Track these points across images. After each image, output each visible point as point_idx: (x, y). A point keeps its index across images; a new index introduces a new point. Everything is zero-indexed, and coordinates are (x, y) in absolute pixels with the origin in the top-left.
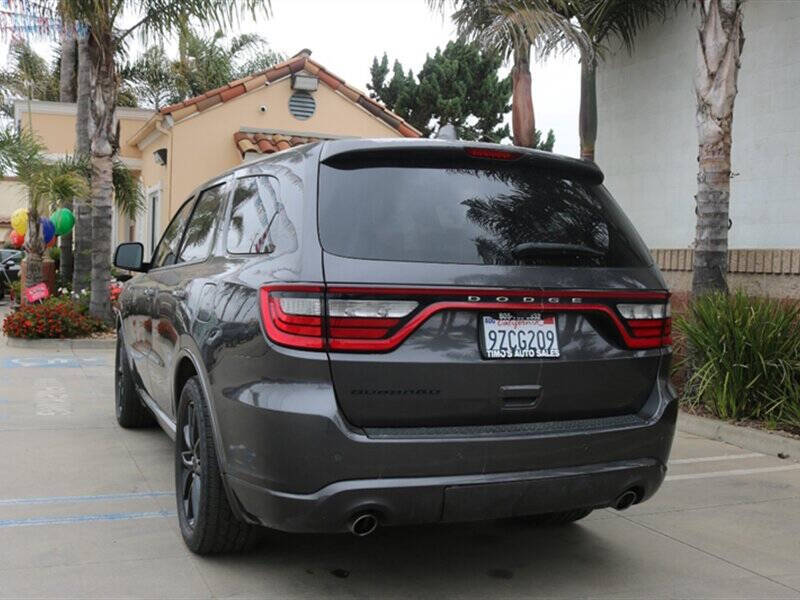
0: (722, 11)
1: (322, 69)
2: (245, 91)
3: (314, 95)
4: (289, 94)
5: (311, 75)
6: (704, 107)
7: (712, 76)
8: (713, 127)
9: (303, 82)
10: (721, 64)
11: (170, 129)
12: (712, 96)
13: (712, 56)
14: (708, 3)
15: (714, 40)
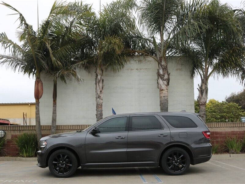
0: (102, 79)
7: (101, 92)
10: (102, 89)
12: (101, 95)
13: (101, 87)
14: (99, 77)
15: (101, 84)
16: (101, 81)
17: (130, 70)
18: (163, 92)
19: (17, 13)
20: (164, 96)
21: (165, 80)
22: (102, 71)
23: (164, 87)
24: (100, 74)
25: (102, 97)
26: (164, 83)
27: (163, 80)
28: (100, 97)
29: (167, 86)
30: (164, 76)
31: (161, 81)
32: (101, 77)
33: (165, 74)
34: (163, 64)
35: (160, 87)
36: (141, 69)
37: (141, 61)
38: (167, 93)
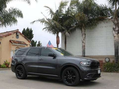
1: (20, 32)
2: (11, 34)
3: (19, 36)
4: (16, 35)
5: (19, 33)
6: (83, 42)
7: (84, 39)
9: (18, 34)
10: (85, 38)
11: (2, 39)
12: (84, 41)
13: (84, 38)
14: (83, 33)
15: (84, 36)
16: (84, 34)
18: (115, 37)
19: (49, 9)
22: (85, 30)
23: (115, 35)
24: (83, 31)
25: (84, 42)
26: (115, 33)
27: (115, 31)
29: (117, 34)
31: (114, 32)
33: (116, 28)
34: (115, 22)
35: (113, 35)
36: (107, 26)
37: (107, 22)
38: (117, 38)
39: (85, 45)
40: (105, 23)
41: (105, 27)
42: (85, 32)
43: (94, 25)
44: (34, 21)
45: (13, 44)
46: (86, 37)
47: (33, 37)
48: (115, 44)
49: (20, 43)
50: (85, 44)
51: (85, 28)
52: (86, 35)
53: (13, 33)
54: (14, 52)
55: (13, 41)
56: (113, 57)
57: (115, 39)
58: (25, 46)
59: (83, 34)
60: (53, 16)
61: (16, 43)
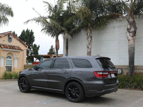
0: (90, 36)
2: (1, 37)
3: (12, 39)
4: (8, 38)
6: (88, 47)
7: (89, 44)
8: (89, 50)
9: (10, 37)
10: (90, 42)
14: (88, 35)
15: (89, 39)
16: (90, 37)
17: (113, 28)
18: (130, 41)
19: (48, 4)
20: (130, 45)
21: (131, 33)
22: (91, 31)
23: (130, 38)
24: (89, 33)
25: (90, 47)
26: (130, 35)
27: (129, 32)
28: (89, 47)
29: (133, 37)
30: (130, 29)
31: (128, 34)
32: (90, 35)
33: (131, 28)
34: (130, 20)
35: (128, 38)
36: (121, 26)
37: (120, 21)
38: (133, 42)
39: (91, 51)
40: (118, 21)
41: (118, 27)
42: (91, 34)
43: (104, 25)
44: (29, 21)
45: (3, 49)
46: (93, 41)
47: (34, 40)
48: (129, 50)
49: (12, 47)
50: (91, 49)
51: (91, 28)
52: (92, 37)
53: (4, 35)
54: (4, 59)
55: (3, 45)
56: (127, 68)
57: (130, 44)
58: (19, 52)
59: (88, 37)
60: (52, 13)
61: (7, 48)
